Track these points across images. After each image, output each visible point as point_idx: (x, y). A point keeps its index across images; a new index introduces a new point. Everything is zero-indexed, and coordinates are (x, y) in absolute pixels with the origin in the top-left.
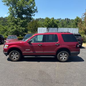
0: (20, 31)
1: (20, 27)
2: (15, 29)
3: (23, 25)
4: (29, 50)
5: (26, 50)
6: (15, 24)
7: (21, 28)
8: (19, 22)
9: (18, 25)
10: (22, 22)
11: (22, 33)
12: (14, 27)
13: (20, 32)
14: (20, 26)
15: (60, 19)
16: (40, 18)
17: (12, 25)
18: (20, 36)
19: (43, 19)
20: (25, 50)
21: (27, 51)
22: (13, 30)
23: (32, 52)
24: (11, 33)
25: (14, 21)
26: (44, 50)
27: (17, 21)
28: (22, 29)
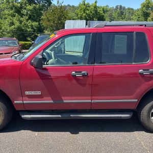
0: (29, 30)
1: (27, 20)
2: (17, 24)
3: (34, 16)
4: (39, 93)
5: (27, 93)
6: (17, 14)
7: (30, 23)
8: (25, 9)
9: (22, 15)
10: (31, 10)
11: (33, 34)
12: (15, 20)
13: (27, 31)
14: (27, 17)
15: (107, 6)
16: (69, 5)
17: (9, 15)
18: (29, 41)
19: (73, 6)
20: (23, 95)
21: (30, 97)
22: (13, 27)
23: (48, 101)
24: (8, 33)
25: (14, 6)
26: (93, 94)
27: (21, 8)
28: (32, 26)
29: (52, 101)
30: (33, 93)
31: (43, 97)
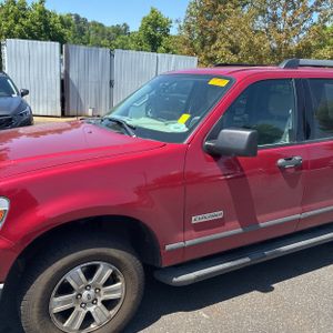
29: (240, 230)
30: (208, 217)
31: (223, 224)
